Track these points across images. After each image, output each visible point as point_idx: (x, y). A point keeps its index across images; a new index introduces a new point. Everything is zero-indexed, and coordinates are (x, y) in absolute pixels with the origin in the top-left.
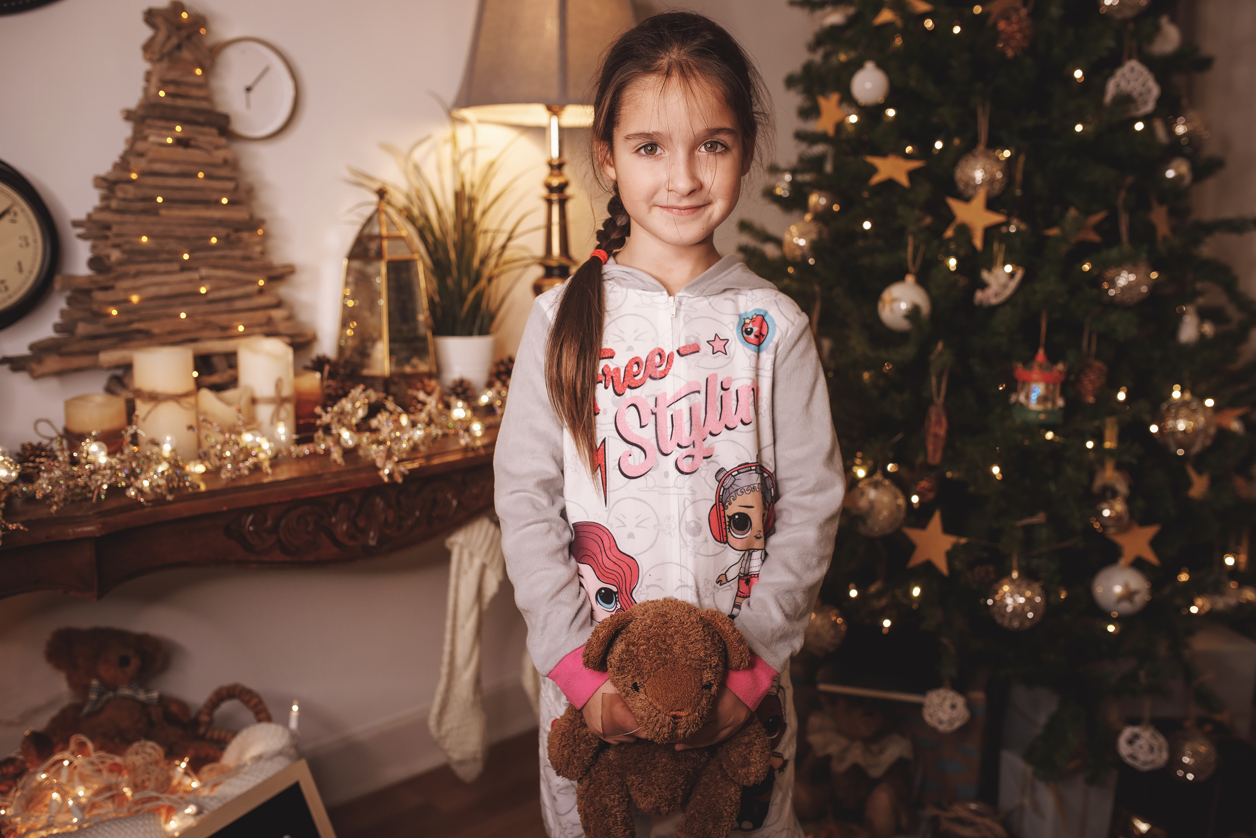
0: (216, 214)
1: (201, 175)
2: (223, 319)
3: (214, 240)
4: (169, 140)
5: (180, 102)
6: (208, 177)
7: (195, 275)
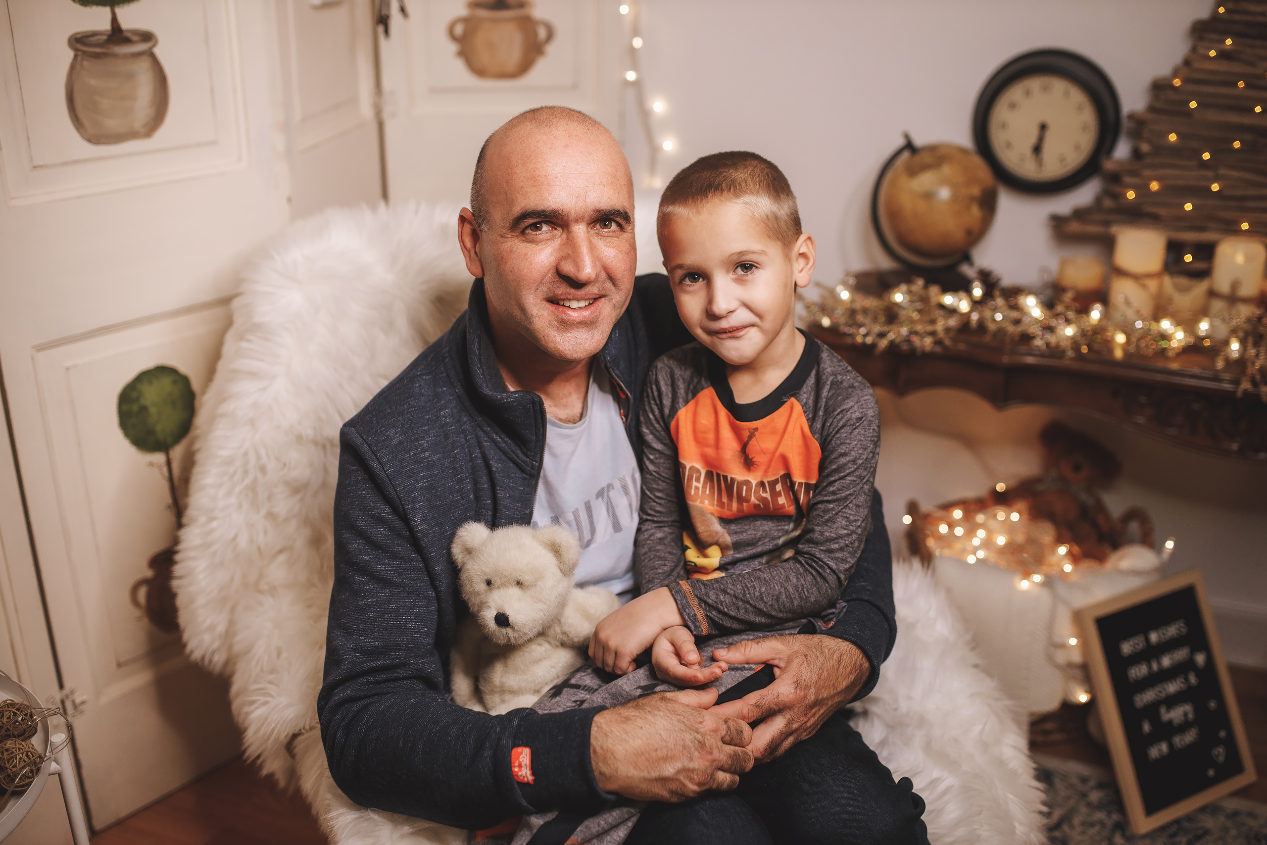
0: (1246, 120)
1: (1241, 84)
2: (1229, 215)
3: (1237, 145)
4: (1212, 53)
5: (1237, 17)
6: (1248, 86)
7: (1209, 173)
